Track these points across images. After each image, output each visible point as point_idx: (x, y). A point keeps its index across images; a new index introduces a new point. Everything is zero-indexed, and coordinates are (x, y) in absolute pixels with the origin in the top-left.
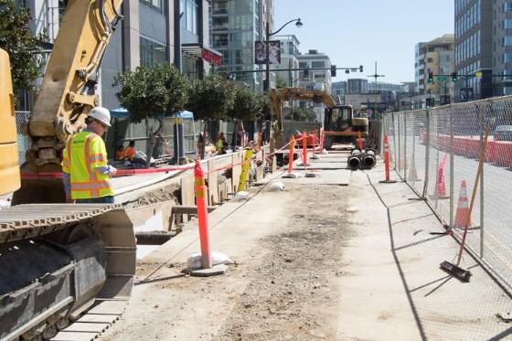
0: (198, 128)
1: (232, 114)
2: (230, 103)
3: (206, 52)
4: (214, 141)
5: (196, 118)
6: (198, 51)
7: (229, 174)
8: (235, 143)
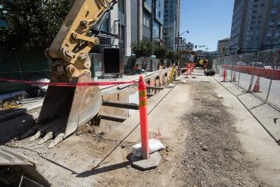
0: (157, 61)
1: (168, 57)
2: (167, 54)
3: (161, 40)
4: (162, 65)
5: (157, 58)
6: (158, 40)
7: (166, 75)
8: (168, 66)
